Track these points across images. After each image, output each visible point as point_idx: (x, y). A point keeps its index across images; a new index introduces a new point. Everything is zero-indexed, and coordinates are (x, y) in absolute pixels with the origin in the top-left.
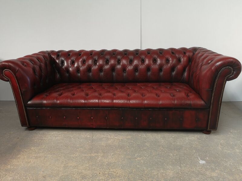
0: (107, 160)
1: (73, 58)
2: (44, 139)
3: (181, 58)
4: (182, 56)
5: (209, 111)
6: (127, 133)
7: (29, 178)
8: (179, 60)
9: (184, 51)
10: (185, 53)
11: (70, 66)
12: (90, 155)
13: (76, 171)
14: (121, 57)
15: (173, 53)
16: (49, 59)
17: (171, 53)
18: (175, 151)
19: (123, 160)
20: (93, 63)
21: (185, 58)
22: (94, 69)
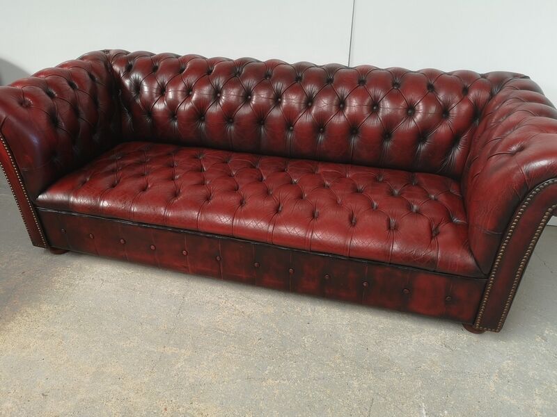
0: (196, 372)
1: (163, 78)
2: (78, 285)
3: (453, 105)
4: (457, 99)
5: (486, 283)
6: (270, 297)
7: (12, 392)
8: (444, 111)
9: (463, 83)
10: (466, 91)
11: (156, 99)
12: (161, 350)
13: (116, 390)
14: (285, 86)
15: (430, 87)
16: (104, 75)
17: (426, 88)
18: (370, 375)
19: (233, 380)
20: (211, 97)
21: (465, 107)
22: (211, 113)
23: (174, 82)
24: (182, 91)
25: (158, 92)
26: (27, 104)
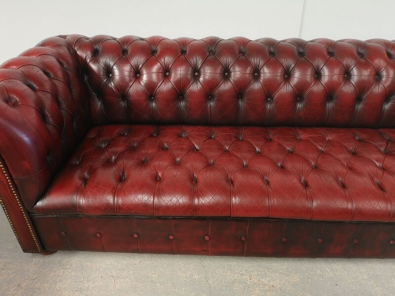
14: (262, 61)
22: (192, 93)
23: (149, 64)
24: (158, 73)
25: (132, 75)
26: (13, 101)
